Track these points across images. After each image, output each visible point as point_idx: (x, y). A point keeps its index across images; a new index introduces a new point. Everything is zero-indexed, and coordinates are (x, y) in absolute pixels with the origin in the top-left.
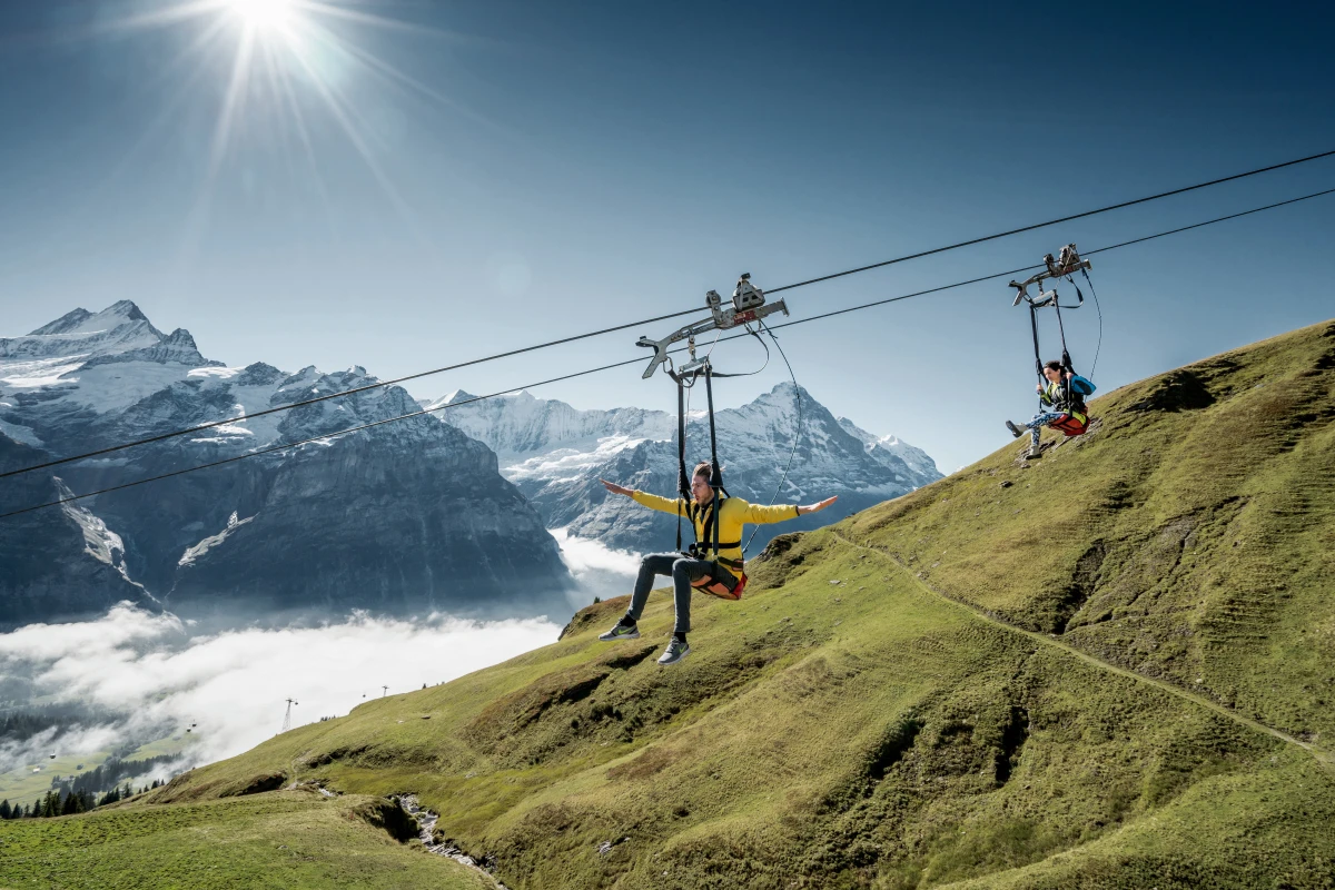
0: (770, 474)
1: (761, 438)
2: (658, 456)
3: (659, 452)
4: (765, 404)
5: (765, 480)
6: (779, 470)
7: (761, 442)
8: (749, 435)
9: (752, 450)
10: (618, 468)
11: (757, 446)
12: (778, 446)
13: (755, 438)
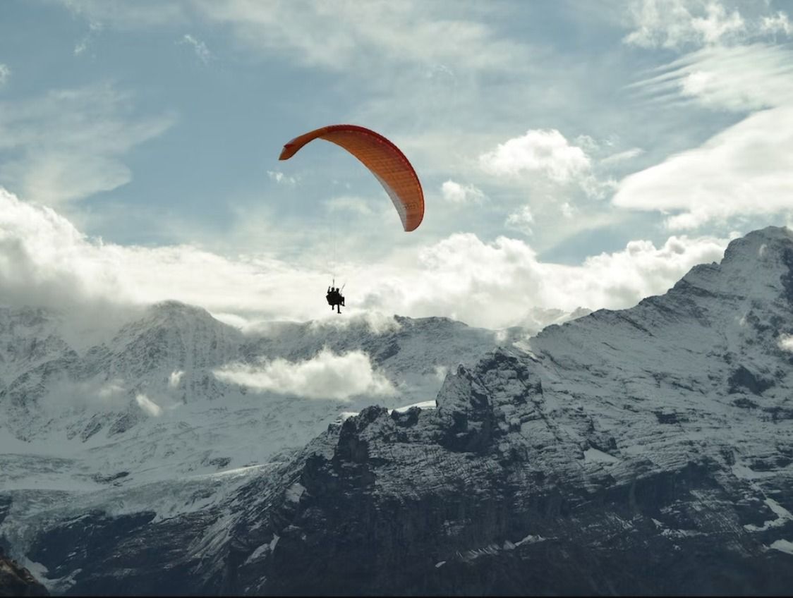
0: (715, 484)
1: (691, 385)
2: (398, 450)
3: (403, 438)
4: (704, 293)
5: (701, 500)
6: (742, 471)
7: (693, 397)
8: (659, 378)
9: (663, 419)
10: (304, 478)
11: (682, 408)
12: (739, 403)
13: (676, 385)
